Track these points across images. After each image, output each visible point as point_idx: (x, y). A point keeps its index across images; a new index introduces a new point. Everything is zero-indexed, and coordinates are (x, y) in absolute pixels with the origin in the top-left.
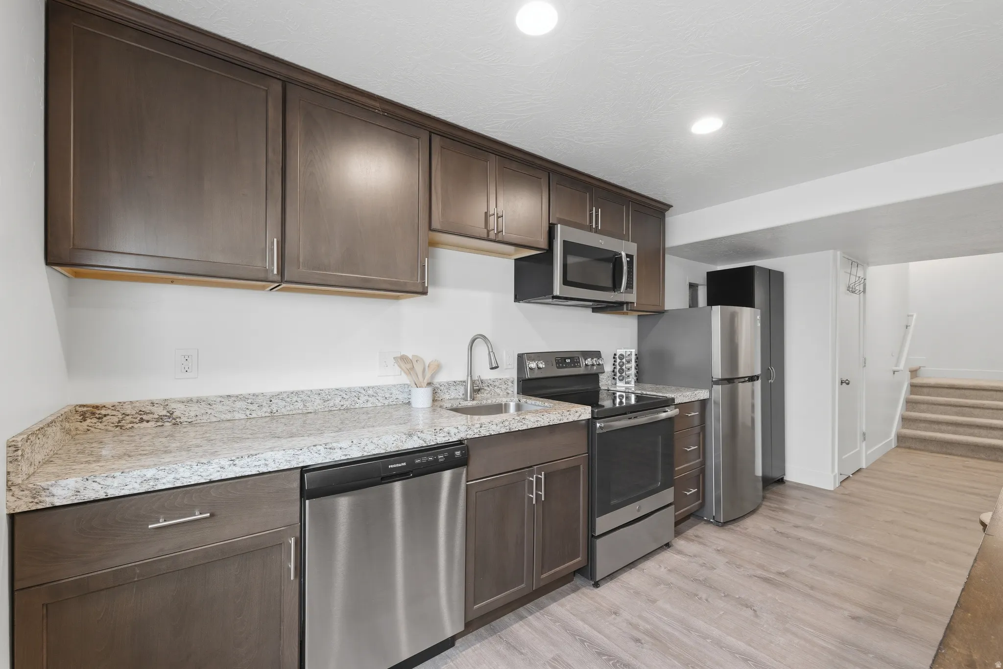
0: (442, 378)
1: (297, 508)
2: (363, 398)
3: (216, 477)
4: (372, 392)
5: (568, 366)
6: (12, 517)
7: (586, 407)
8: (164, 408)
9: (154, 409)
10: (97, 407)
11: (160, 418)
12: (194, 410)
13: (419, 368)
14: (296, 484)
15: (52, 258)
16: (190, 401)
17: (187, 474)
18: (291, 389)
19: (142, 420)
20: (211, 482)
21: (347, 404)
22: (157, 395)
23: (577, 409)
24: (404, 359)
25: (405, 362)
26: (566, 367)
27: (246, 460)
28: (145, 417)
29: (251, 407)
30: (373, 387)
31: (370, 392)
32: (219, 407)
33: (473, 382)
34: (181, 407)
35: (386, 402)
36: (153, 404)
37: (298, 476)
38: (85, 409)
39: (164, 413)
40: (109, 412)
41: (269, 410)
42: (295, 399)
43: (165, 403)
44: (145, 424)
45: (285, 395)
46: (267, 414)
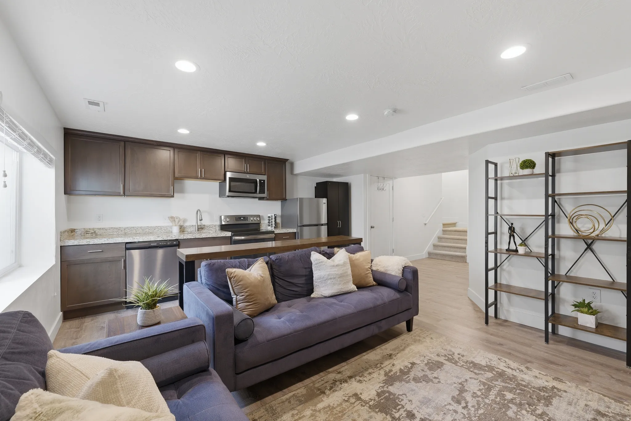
0: (187, 224)
1: (125, 252)
2: (157, 230)
3: (104, 243)
4: (161, 228)
5: (242, 220)
6: (61, 247)
7: (229, 232)
8: (93, 230)
9: (90, 231)
10: (75, 229)
11: (92, 233)
12: (101, 231)
13: (177, 220)
14: (124, 247)
15: (65, 193)
16: (100, 229)
17: (97, 241)
18: (132, 226)
19: (87, 233)
20: (102, 244)
21: (151, 231)
22: (91, 227)
23: (224, 233)
24: (172, 217)
25: (172, 219)
26: (241, 221)
27: (111, 239)
28: (87, 232)
29: (119, 231)
30: (160, 226)
31: (159, 228)
32: (109, 231)
33: (198, 226)
34: (98, 230)
35: (165, 231)
36: (90, 229)
37: (125, 244)
38: (72, 230)
39: (93, 232)
40: (78, 231)
41: (124, 232)
42: (133, 229)
43: (93, 229)
44: (88, 234)
45: (129, 228)
46: (124, 233)
